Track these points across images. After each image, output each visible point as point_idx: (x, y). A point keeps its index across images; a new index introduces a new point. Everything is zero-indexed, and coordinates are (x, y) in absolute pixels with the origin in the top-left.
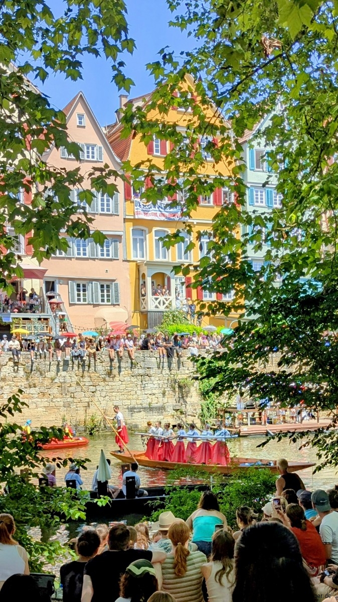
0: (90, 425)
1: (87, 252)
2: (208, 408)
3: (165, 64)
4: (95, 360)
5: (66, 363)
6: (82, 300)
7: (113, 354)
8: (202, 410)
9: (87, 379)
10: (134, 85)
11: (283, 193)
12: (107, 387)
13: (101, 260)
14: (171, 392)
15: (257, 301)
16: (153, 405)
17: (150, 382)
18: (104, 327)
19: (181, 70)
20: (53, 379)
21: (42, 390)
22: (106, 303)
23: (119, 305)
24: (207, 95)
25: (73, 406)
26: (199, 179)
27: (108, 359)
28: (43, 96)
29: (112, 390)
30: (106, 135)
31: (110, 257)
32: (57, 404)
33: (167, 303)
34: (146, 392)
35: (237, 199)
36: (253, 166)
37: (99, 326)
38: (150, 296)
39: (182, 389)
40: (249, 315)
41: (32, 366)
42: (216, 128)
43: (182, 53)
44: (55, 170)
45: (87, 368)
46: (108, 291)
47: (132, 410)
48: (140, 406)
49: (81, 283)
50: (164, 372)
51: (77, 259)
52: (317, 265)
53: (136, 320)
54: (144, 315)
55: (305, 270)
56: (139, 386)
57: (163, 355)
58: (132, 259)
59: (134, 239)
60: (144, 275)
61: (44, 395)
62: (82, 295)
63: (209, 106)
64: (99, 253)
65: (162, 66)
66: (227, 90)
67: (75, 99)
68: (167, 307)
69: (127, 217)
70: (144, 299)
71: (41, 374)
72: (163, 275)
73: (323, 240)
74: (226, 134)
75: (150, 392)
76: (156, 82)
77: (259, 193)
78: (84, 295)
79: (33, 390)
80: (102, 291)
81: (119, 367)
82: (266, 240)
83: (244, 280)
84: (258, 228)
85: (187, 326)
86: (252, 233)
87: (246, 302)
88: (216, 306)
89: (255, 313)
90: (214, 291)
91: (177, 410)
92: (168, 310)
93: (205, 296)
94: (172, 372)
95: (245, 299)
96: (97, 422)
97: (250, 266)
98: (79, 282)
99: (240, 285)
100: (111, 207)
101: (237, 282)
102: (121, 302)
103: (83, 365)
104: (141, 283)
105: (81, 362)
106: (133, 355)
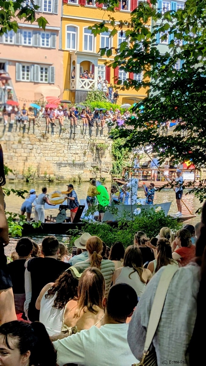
0: (26, 174)
1: (31, 42)
2: (118, 167)
4: (34, 125)
5: (11, 126)
6: (26, 78)
8: (113, 168)
9: (26, 139)
12: (42, 146)
13: (42, 48)
14: (90, 153)
16: (76, 162)
17: (75, 144)
18: (41, 100)
22: (44, 81)
23: (54, 84)
25: (15, 159)
27: (44, 125)
29: (45, 149)
31: (49, 47)
33: (91, 84)
34: (71, 152)
37: (38, 99)
39: (98, 151)
45: (26, 131)
46: (46, 73)
47: (60, 165)
48: (66, 162)
49: (26, 65)
50: (85, 138)
51: (24, 46)
53: (66, 96)
54: (73, 93)
56: (66, 147)
57: (86, 125)
58: (66, 49)
59: (68, 33)
60: (74, 62)
62: (26, 75)
64: (41, 42)
68: (91, 88)
69: (64, 16)
70: (73, 81)
72: (89, 63)
75: (74, 152)
77: (166, 4)
78: (28, 75)
80: (42, 72)
83: (152, 63)
84: (165, 22)
85: (105, 104)
86: (160, 26)
87: (153, 80)
88: (129, 82)
89: (159, 90)
90: (128, 71)
91: (94, 167)
92: (91, 90)
93: (121, 74)
94: (92, 137)
95: (152, 79)
96: (33, 172)
97: (157, 52)
98: (24, 64)
99: (149, 66)
100: (51, 8)
101: (147, 64)
102: (55, 82)
103: (24, 128)
104: (72, 68)
105: (22, 125)
106: (63, 123)
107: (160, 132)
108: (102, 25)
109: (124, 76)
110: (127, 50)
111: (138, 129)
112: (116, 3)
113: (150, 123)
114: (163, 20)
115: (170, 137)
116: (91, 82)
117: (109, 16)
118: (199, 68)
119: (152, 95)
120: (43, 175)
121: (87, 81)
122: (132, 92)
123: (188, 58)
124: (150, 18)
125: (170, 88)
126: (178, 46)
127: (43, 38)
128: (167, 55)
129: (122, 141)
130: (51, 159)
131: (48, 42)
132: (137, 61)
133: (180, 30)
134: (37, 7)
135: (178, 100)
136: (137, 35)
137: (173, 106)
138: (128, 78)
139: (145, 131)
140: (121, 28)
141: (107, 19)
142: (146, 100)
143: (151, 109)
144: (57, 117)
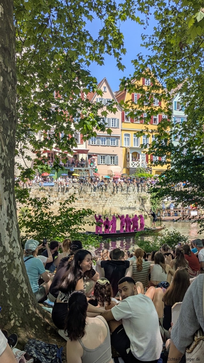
0: (104, 214)
1: (105, 143)
2: (154, 209)
3: (139, 60)
6: (103, 163)
7: (115, 185)
9: (104, 195)
10: (126, 68)
11: (188, 115)
12: (112, 199)
13: (111, 146)
14: (138, 202)
15: (175, 160)
16: (131, 207)
17: (130, 197)
18: (111, 174)
19: (146, 63)
20: (90, 195)
21: (85, 199)
22: (112, 164)
24: (157, 73)
25: (98, 206)
27: (113, 187)
28: (88, 71)
29: (114, 200)
30: (115, 95)
31: (115, 145)
32: (91, 205)
34: (128, 201)
36: (175, 108)
37: (109, 174)
38: (131, 162)
39: (143, 200)
41: (81, 189)
42: (160, 87)
43: (147, 56)
44: (92, 102)
46: (114, 159)
47: (122, 208)
48: (125, 207)
50: (135, 193)
51: (101, 146)
53: (124, 171)
54: (128, 169)
55: (196, 148)
56: (125, 199)
58: (124, 146)
59: (125, 138)
60: (129, 153)
61: (86, 201)
63: (157, 78)
64: (111, 143)
66: (165, 71)
67: (102, 80)
68: (138, 166)
69: (123, 129)
70: (128, 163)
71: (85, 193)
72: (137, 153)
74: (164, 90)
75: (130, 201)
76: (136, 68)
77: (178, 120)
78: (104, 161)
79: (81, 199)
80: (111, 159)
81: (117, 190)
82: (179, 134)
83: (170, 151)
84: (176, 128)
85: (146, 174)
86: (174, 131)
87: (171, 160)
88: (158, 162)
89: (174, 165)
91: (140, 209)
93: (154, 158)
96: (107, 213)
97: (172, 145)
98: (102, 155)
99: (168, 153)
100: (116, 125)
102: (119, 164)
103: (102, 189)
104: (127, 157)
105: (101, 188)
106: (123, 186)
107: (176, 189)
108: (141, 132)
110: (155, 145)
111: (164, 187)
112: (149, 120)
113: (170, 184)
114: (175, 128)
116: (138, 163)
117: (145, 127)
118: (196, 153)
119: (170, 168)
121: (136, 162)
122: (159, 167)
123: (190, 147)
124: (168, 127)
125: (180, 164)
126: (184, 141)
127: (112, 141)
128: (178, 146)
129: (155, 194)
130: (117, 205)
131: (114, 143)
132: (161, 150)
133: (185, 133)
134: (106, 124)
135: (185, 170)
136: (161, 137)
137: (182, 174)
139: (167, 188)
140: (152, 133)
142: (167, 171)
143: (170, 176)
144: (120, 183)
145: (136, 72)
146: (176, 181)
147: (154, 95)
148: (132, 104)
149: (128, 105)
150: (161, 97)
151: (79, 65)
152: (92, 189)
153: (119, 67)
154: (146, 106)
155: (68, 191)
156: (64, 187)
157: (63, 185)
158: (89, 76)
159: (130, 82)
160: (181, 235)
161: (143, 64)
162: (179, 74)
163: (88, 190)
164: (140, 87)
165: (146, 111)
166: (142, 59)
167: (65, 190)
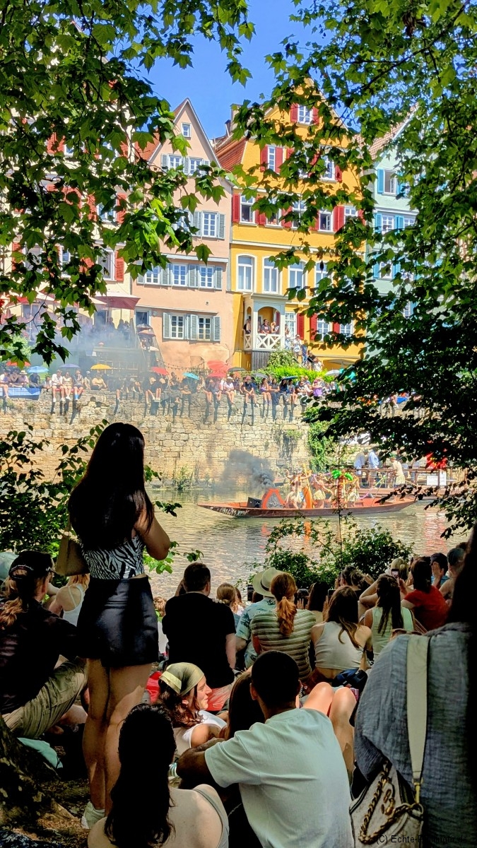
0: (179, 478)
1: (186, 280)
2: (318, 465)
3: (287, 56)
4: (190, 404)
6: (177, 335)
7: (210, 397)
9: (179, 425)
10: (251, 77)
11: (419, 208)
12: (202, 436)
13: (201, 290)
14: (275, 445)
15: (383, 334)
17: (251, 432)
18: (201, 367)
19: (306, 63)
22: (204, 339)
23: (219, 342)
24: (336, 92)
25: (161, 456)
26: (320, 192)
28: (146, 82)
29: (207, 439)
30: (214, 149)
31: (212, 287)
33: (275, 342)
34: (247, 444)
35: (364, 213)
36: (380, 188)
37: (195, 365)
39: (288, 441)
40: (372, 350)
41: (117, 408)
42: (343, 131)
43: (308, 44)
44: (155, 169)
45: (179, 413)
46: (208, 326)
49: (178, 316)
50: (267, 421)
51: (174, 288)
52: (455, 293)
53: (237, 361)
54: (248, 354)
55: (440, 298)
56: (238, 436)
57: (268, 402)
58: (237, 290)
59: (240, 267)
60: (249, 309)
62: (177, 329)
63: (337, 105)
64: (200, 281)
65: (284, 58)
66: (358, 88)
67: (180, 107)
68: (275, 347)
69: (233, 242)
70: (248, 337)
71: (127, 417)
72: (272, 310)
73: (464, 264)
74: (354, 138)
75: (251, 444)
76: (278, 76)
77: (387, 220)
78: (180, 330)
80: (201, 326)
82: (395, 262)
83: (369, 307)
84: (387, 246)
85: (297, 369)
86: (380, 252)
87: (370, 334)
88: (333, 338)
89: (379, 348)
90: (331, 321)
91: (281, 466)
92: (275, 350)
93: (320, 325)
94: (278, 420)
95: (368, 331)
96: (188, 475)
97: (375, 292)
98: (175, 314)
99: (363, 313)
100: (215, 231)
101: (359, 310)
102: (222, 339)
103: (175, 409)
104: (246, 318)
105: (172, 405)
106: (233, 400)
107: (382, 412)
108: (290, 254)
109: (325, 328)
110: (329, 290)
111: (348, 407)
112: (311, 221)
113: (366, 398)
115: (398, 418)
117: (301, 239)
118: (439, 314)
119: (368, 356)
120: (202, 480)
121: (269, 336)
122: (337, 352)
123: (422, 299)
124: (364, 242)
125: (395, 345)
126: (407, 281)
127: (203, 274)
128: (391, 295)
129: (323, 426)
131: (210, 280)
132: (344, 305)
133: (410, 258)
134: (194, 230)
135: (408, 362)
136: (344, 268)
137: (401, 371)
138: (331, 330)
139: (357, 410)
140: (321, 258)
141: (297, 244)
142: (360, 363)
143: (366, 377)
144: (224, 392)
145: (279, 87)
146: (384, 392)
147: (327, 152)
148: (265, 177)
149: (256, 178)
150: (346, 159)
151: (122, 64)
152: (146, 407)
153: (233, 73)
154: (305, 181)
155: (79, 411)
156: (68, 401)
157: (65, 395)
158: (149, 95)
159: (261, 114)
160: (395, 541)
161: (299, 66)
162: (394, 96)
163: (136, 411)
164: (289, 128)
165: (303, 195)
166: (294, 51)
167: (71, 409)
